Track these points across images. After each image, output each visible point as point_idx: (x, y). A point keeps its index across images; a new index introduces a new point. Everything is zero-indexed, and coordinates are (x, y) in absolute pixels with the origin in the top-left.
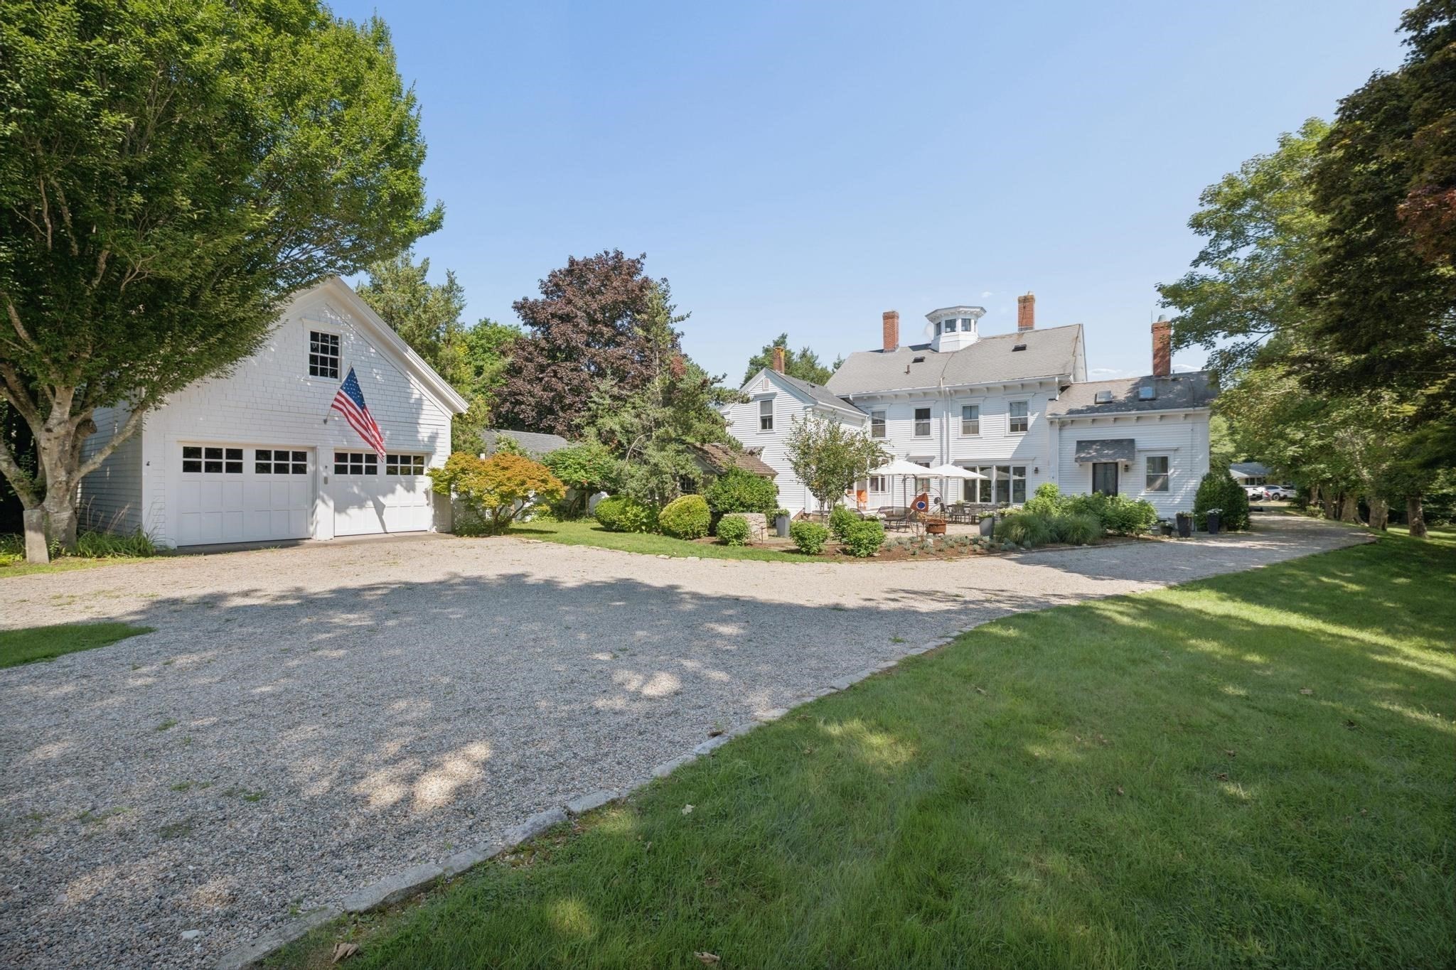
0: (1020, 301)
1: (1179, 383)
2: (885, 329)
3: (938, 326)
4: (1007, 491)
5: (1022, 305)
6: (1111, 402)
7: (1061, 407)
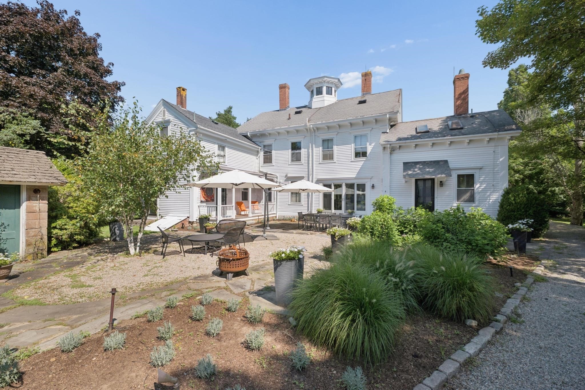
0: (362, 76)
1: (477, 118)
2: (280, 95)
3: (312, 92)
4: (352, 201)
5: (364, 78)
6: (428, 132)
7: (392, 136)
